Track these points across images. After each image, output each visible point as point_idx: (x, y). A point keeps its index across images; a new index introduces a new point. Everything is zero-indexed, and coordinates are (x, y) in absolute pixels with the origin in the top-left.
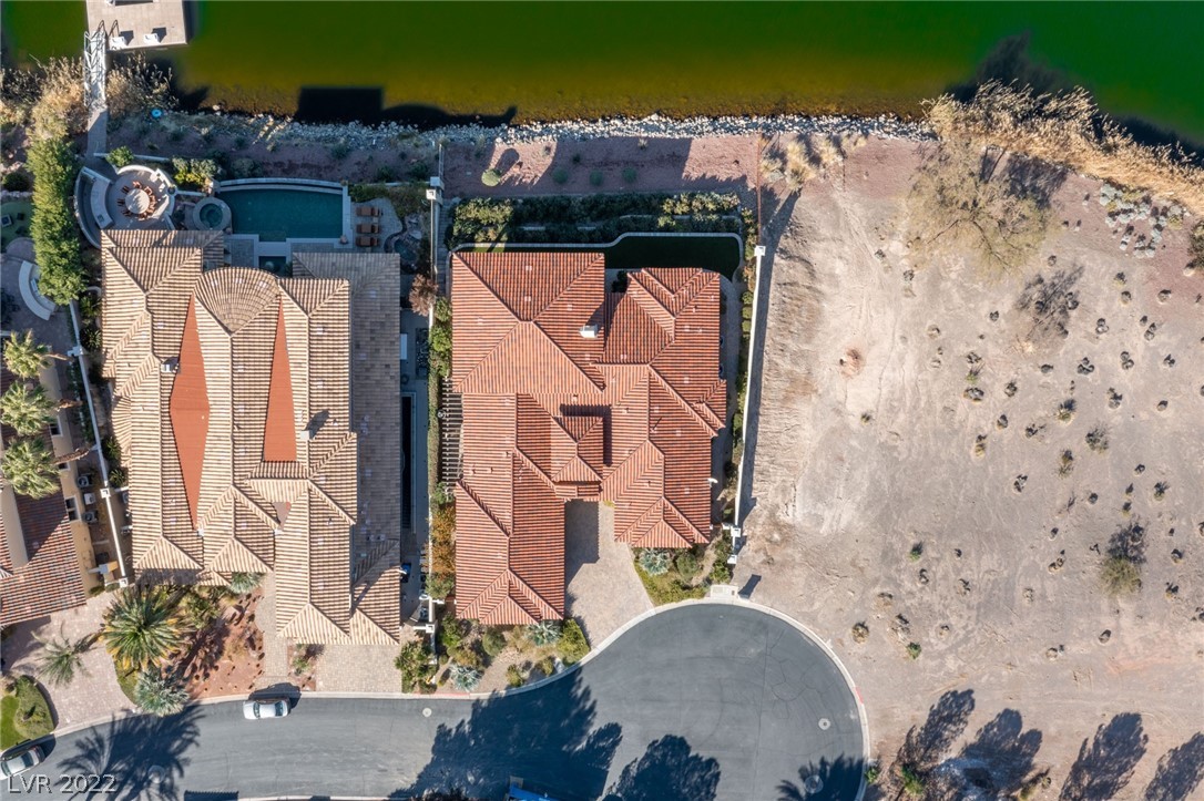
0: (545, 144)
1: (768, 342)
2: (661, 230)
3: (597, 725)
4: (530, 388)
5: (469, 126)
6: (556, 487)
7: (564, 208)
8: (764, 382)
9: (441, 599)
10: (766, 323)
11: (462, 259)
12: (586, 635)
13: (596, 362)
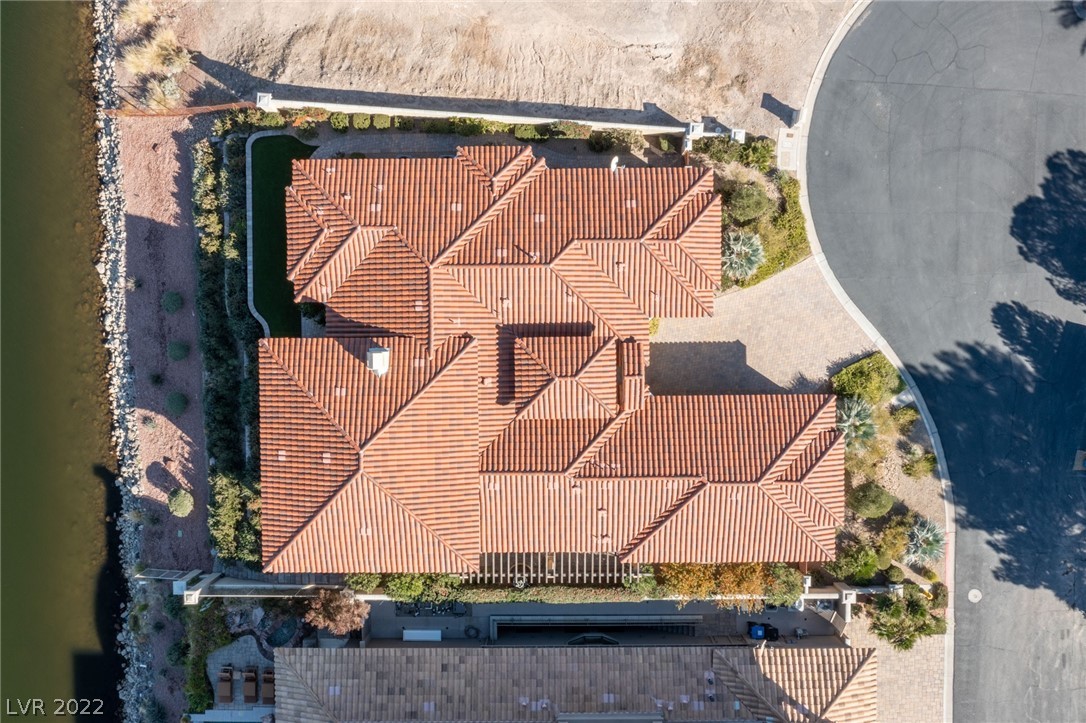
0: (139, 424)
1: (407, 90)
2: (243, 254)
3: (994, 340)
4: (471, 451)
5: (120, 532)
6: (627, 410)
7: (218, 399)
8: (469, 95)
9: (804, 582)
10: (379, 94)
11: (271, 559)
12: (856, 359)
13: (428, 349)
